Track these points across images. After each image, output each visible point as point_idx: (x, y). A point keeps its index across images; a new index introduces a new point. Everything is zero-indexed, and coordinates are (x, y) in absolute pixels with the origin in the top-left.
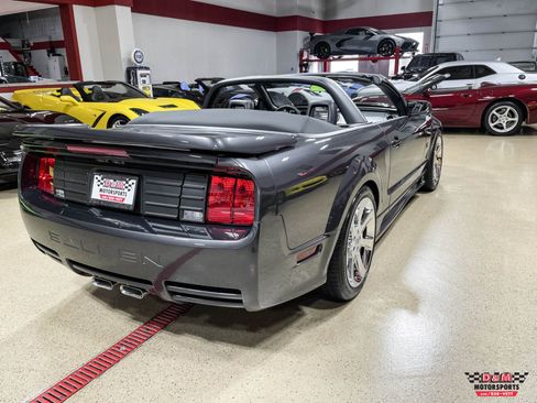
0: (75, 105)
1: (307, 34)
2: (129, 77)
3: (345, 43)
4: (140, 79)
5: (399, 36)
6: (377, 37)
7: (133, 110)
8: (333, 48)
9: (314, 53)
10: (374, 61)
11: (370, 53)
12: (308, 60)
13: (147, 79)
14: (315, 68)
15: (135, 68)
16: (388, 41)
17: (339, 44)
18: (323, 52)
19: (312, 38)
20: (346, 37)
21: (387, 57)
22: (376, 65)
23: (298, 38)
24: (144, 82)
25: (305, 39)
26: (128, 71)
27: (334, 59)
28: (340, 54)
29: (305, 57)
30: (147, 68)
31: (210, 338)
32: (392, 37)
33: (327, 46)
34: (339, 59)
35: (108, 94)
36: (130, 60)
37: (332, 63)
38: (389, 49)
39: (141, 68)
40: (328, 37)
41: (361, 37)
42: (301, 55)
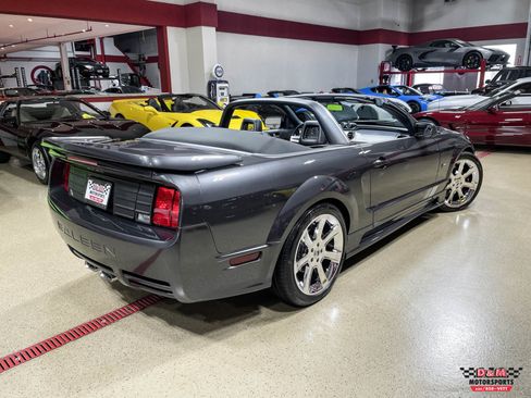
0: (155, 114)
1: (389, 47)
2: (209, 90)
3: (429, 55)
4: (219, 92)
5: (486, 48)
6: (463, 50)
7: (200, 120)
8: (416, 60)
9: (396, 66)
10: (461, 73)
11: (456, 66)
12: (390, 72)
13: (225, 91)
14: (397, 80)
15: (215, 82)
16: (475, 54)
17: (422, 56)
18: (405, 64)
19: (395, 50)
20: (430, 49)
21: (474, 69)
22: (463, 78)
23: (380, 51)
24: (222, 94)
25: (387, 52)
26: (210, 84)
27: (419, 72)
28: (424, 67)
29: (387, 70)
30: (226, 82)
31: (171, 323)
32: (479, 49)
33: (409, 58)
34: (423, 71)
35: (189, 104)
36: (211, 74)
37: (416, 75)
38: (475, 62)
39: (221, 82)
40: (412, 50)
41: (447, 49)
42: (382, 67)
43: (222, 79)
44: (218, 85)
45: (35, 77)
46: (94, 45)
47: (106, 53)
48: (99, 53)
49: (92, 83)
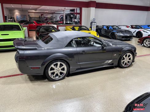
24: (94, 26)
26: (91, 23)
43: (95, 22)
44: (93, 23)
45: (60, 18)
46: (75, 10)
47: (77, 12)
48: (75, 12)
49: (73, 20)
